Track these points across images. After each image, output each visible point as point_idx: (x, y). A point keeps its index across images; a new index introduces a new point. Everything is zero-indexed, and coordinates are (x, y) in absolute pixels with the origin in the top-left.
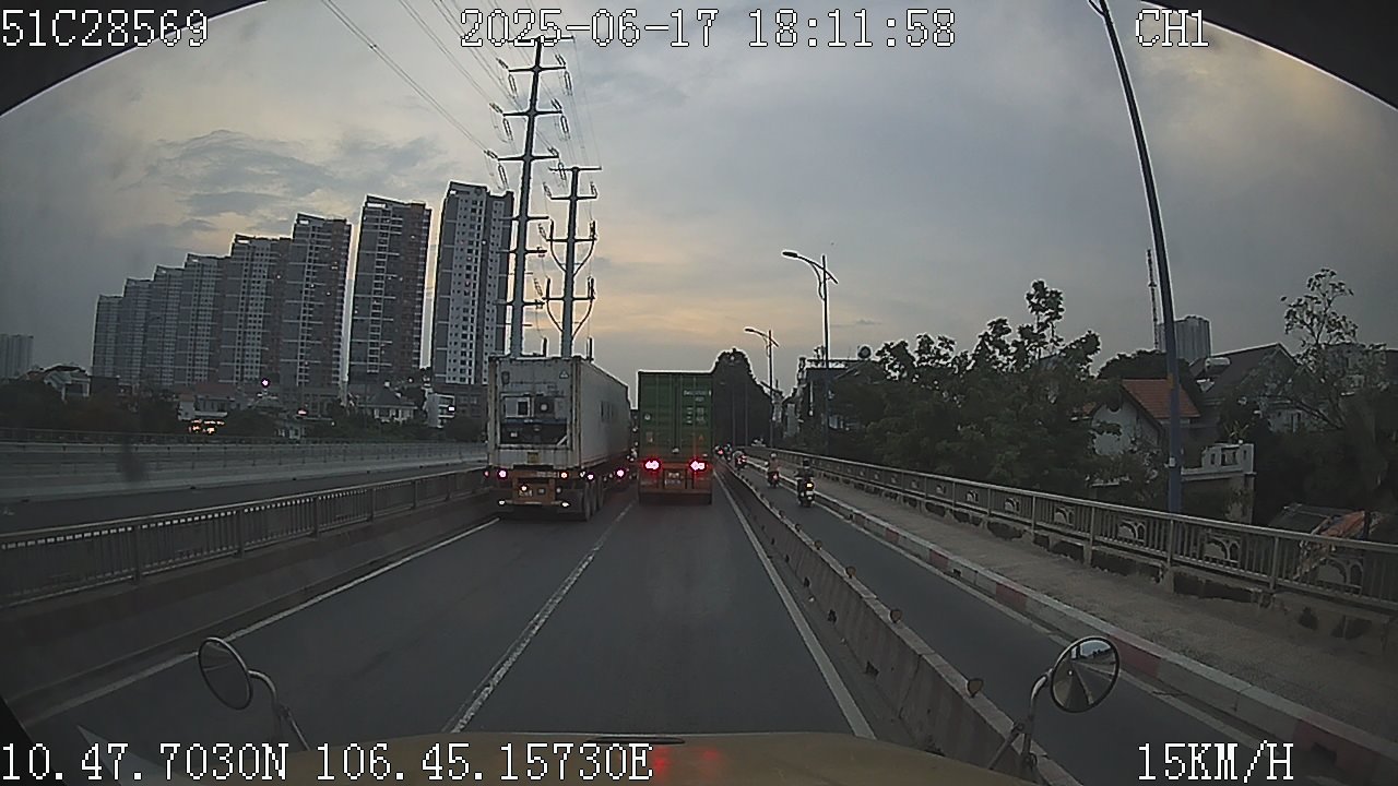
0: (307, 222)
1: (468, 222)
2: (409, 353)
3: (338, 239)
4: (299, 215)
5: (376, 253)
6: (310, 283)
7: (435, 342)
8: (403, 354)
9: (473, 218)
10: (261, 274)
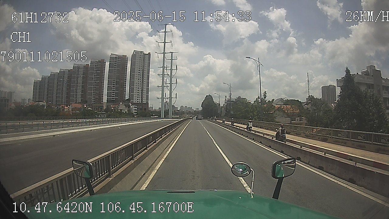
2: (123, 95)
5: (114, 68)
6: (95, 76)
7: (130, 92)
8: (121, 95)
9: (140, 60)
10: (81, 74)
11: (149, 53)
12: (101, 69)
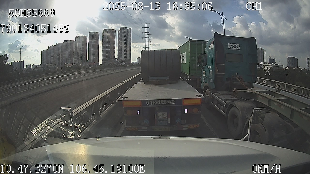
0: (91, 33)
1: (124, 33)
2: (113, 55)
3: (97, 36)
4: (90, 32)
5: (107, 38)
6: (93, 44)
7: (119, 53)
8: (112, 55)
9: (125, 33)
10: (81, 42)
11: (130, 28)
12: (96, 39)
